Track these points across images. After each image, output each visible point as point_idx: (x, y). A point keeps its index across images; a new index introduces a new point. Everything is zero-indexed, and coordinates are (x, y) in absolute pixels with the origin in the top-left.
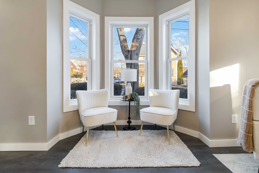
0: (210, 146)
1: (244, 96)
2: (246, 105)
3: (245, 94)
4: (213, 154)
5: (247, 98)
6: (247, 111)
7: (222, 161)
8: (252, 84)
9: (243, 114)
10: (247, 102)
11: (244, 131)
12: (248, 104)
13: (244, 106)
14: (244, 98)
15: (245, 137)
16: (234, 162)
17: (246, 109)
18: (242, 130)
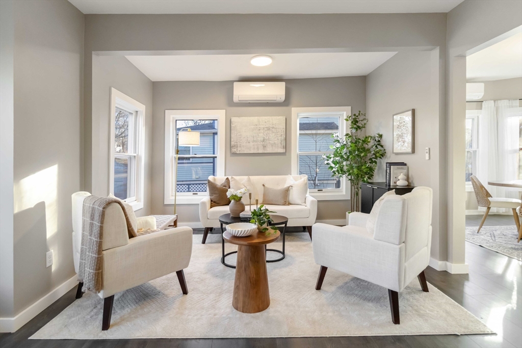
0: (13, 330)
1: (92, 222)
2: (96, 233)
3: (92, 218)
4: (29, 338)
5: (97, 224)
6: (97, 241)
7: (50, 336)
8: (103, 206)
9: (92, 247)
10: (96, 230)
11: (93, 270)
12: (99, 232)
13: (93, 235)
14: (92, 225)
15: (95, 276)
16: (66, 326)
17: (96, 240)
18: (91, 269)
